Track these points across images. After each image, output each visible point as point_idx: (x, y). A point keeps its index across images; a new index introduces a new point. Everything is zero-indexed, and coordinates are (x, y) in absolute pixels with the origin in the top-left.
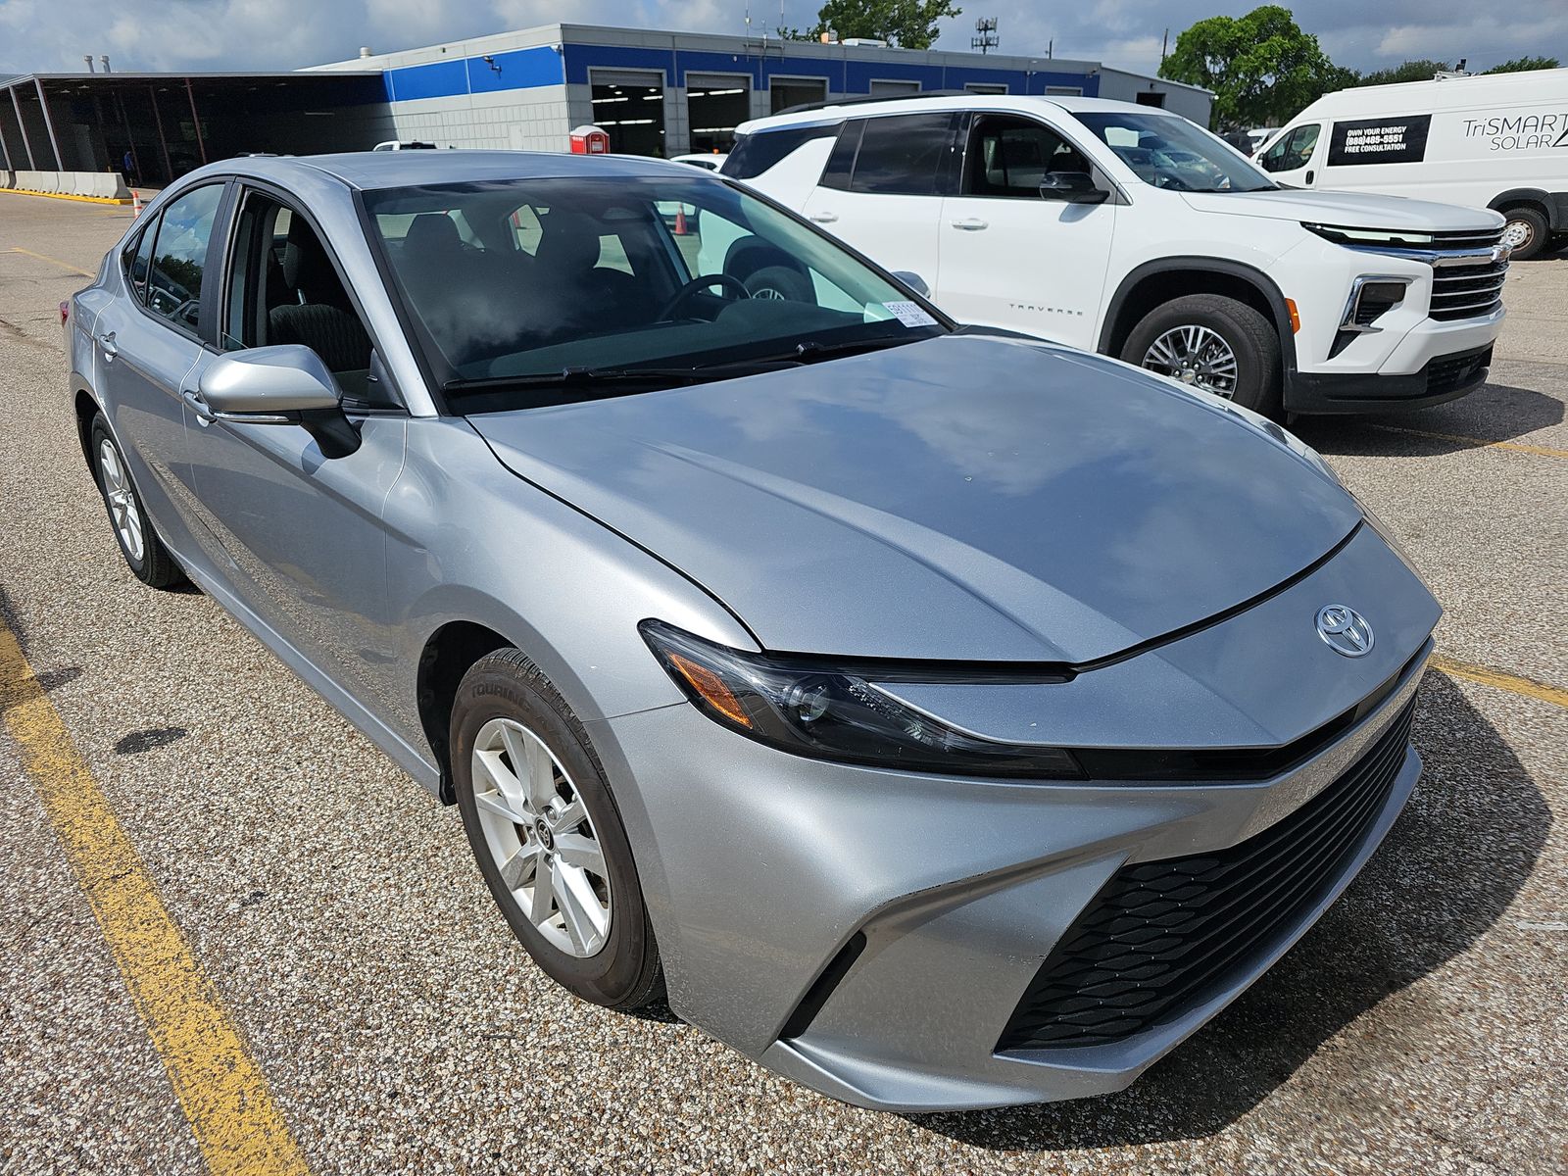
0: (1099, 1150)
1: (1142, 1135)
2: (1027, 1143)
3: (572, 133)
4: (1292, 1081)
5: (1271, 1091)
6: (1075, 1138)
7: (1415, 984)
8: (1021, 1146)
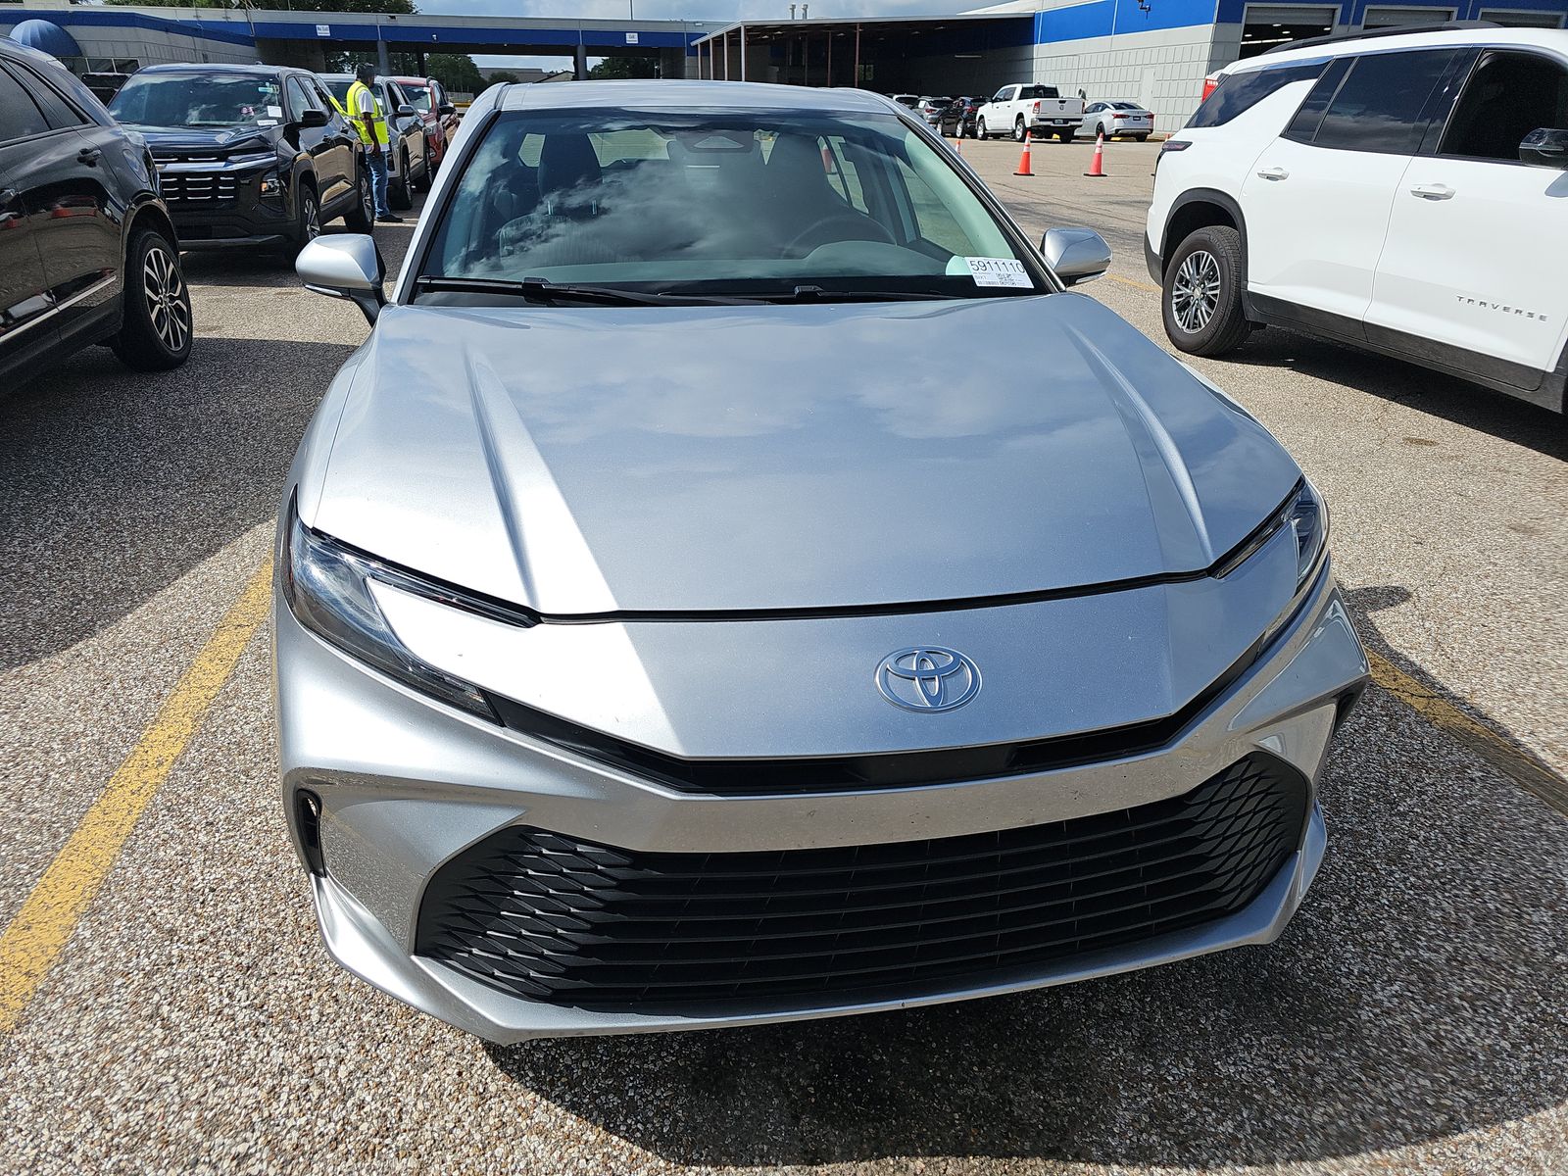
0: (574, 1117)
1: (623, 1128)
2: (528, 1079)
3: (1208, 77)
4: (820, 1169)
5: (785, 1164)
6: (568, 1097)
7: (1082, 1165)
8: (521, 1078)
